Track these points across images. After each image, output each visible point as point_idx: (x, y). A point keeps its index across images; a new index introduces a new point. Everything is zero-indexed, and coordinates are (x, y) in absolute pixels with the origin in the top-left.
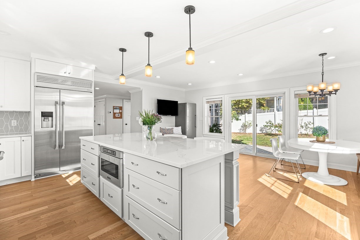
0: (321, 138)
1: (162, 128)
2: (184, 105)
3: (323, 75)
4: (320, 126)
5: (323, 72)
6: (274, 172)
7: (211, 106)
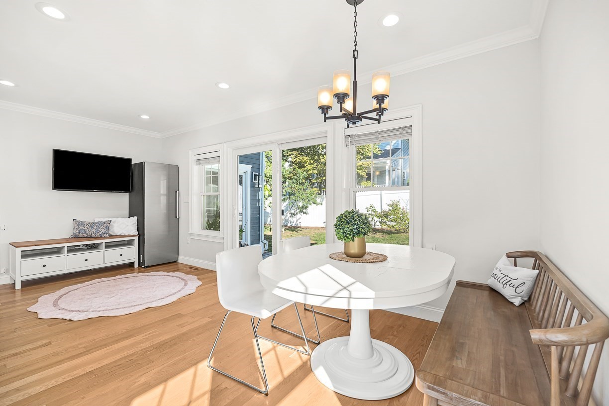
0: (354, 247)
1: (78, 219)
2: (141, 165)
3: (355, 58)
4: (350, 210)
5: (355, 50)
6: (272, 330)
7: (243, 174)
